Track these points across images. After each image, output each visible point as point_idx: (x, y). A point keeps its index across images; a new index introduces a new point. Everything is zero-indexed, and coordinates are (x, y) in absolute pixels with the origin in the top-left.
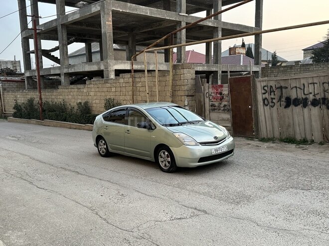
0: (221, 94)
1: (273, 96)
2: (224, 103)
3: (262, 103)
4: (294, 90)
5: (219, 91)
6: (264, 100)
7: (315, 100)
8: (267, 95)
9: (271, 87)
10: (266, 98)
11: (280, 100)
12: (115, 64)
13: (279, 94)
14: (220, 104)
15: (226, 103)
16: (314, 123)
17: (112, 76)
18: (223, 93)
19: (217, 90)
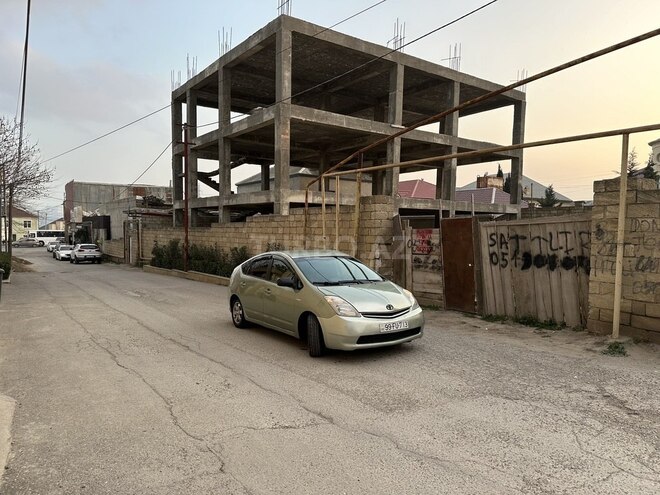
0: (429, 243)
1: (504, 250)
2: (434, 257)
3: (488, 261)
4: (537, 241)
5: (427, 238)
6: (491, 255)
7: (567, 259)
8: (495, 249)
9: (502, 235)
10: (494, 253)
11: (515, 256)
12: (291, 195)
13: (514, 247)
14: (428, 258)
15: (436, 258)
16: (565, 296)
17: (285, 212)
18: (432, 241)
19: (424, 237)
